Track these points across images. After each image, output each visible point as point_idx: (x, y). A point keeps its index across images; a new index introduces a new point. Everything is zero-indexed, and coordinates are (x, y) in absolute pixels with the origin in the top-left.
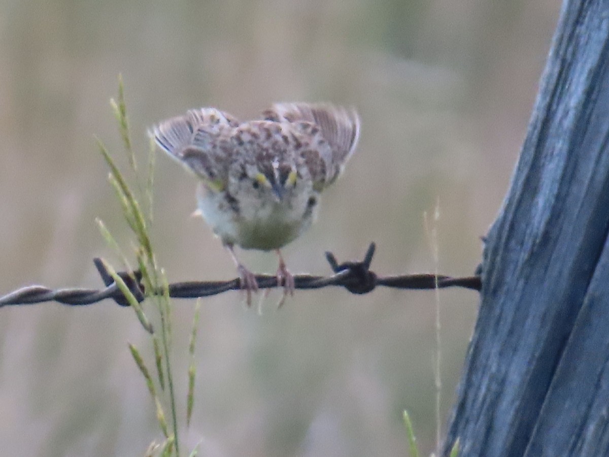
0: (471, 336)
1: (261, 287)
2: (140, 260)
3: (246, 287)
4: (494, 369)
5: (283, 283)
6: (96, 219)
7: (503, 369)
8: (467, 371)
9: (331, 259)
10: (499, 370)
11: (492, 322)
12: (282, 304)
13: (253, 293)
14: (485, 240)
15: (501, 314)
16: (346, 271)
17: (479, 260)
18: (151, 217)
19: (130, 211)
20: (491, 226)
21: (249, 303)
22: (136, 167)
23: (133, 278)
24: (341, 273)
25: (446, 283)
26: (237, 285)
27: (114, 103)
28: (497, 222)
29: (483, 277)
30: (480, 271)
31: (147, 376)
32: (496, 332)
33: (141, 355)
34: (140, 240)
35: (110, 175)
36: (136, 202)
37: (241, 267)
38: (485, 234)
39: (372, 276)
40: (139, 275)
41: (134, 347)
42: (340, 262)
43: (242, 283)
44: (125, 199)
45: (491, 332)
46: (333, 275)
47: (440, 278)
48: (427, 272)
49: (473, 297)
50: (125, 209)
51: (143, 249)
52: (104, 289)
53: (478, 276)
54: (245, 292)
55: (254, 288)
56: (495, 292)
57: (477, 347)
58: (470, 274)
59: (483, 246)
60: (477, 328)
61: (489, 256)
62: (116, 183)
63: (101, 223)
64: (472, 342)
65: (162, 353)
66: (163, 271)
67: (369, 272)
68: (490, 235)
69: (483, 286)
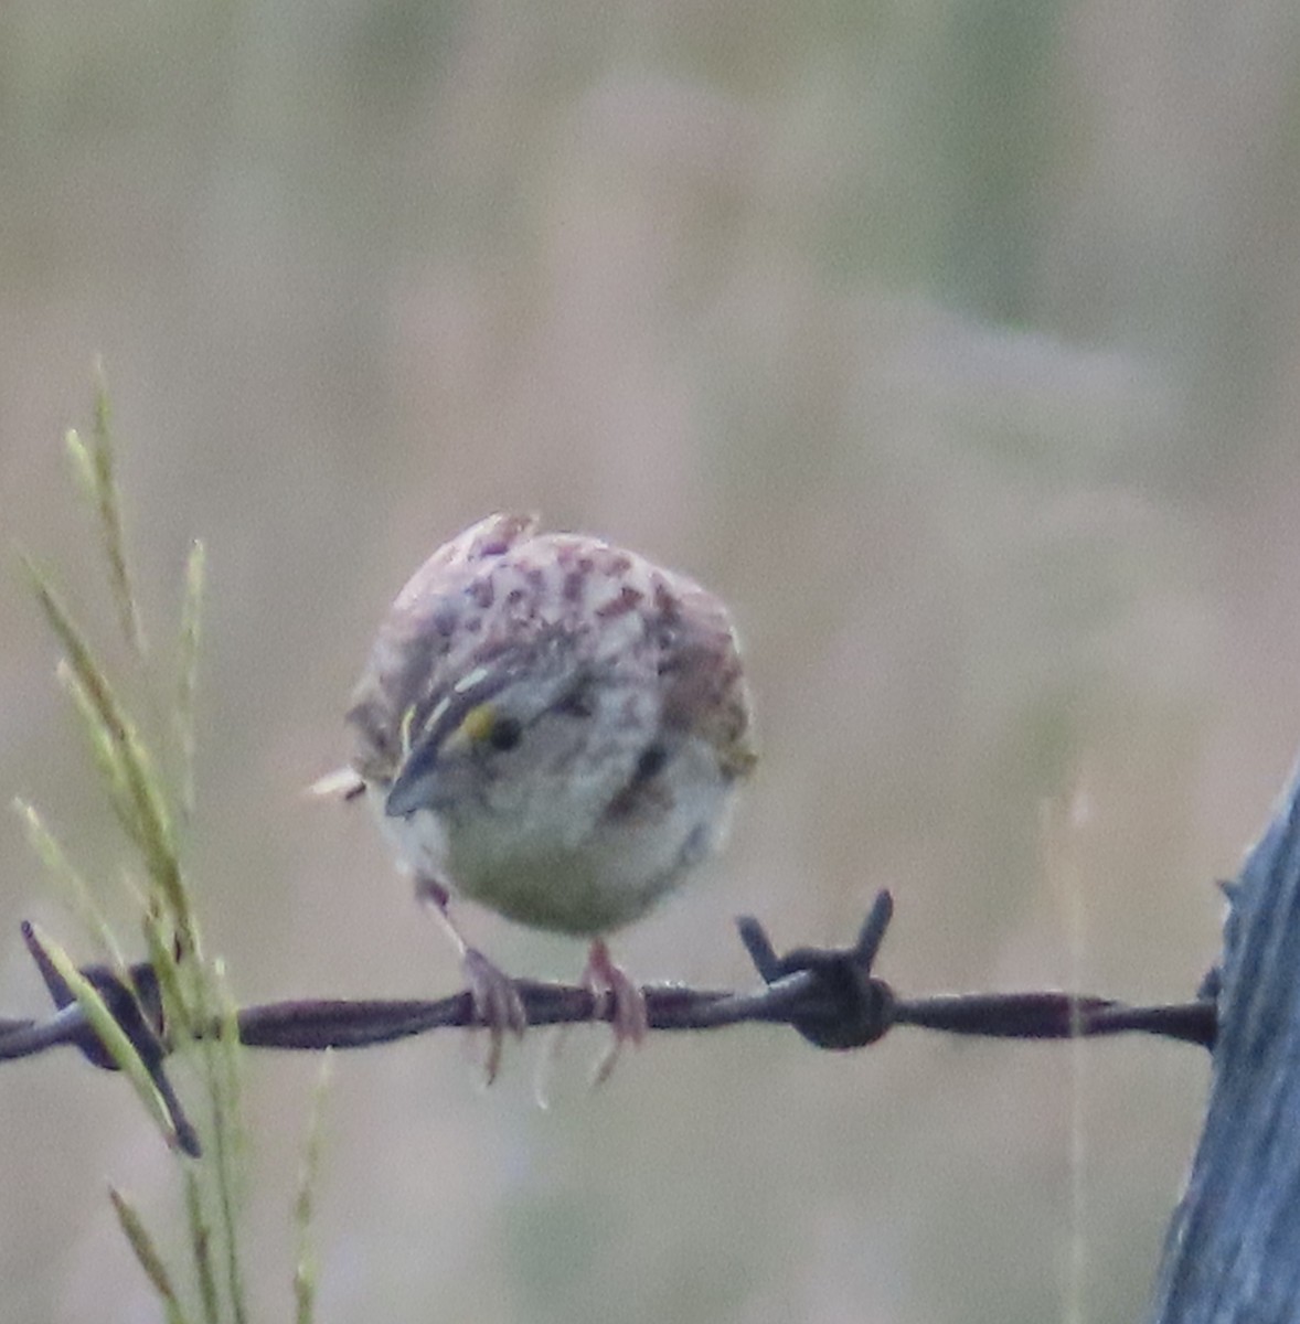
0: (1182, 1187)
1: (535, 1021)
2: (149, 931)
3: (490, 1020)
4: (1249, 1290)
5: (612, 1013)
6: (18, 802)
7: (1279, 1289)
8: (1164, 1299)
9: (754, 938)
10: (1263, 1292)
11: (1249, 1144)
12: (606, 1072)
13: (508, 1037)
14: (1231, 892)
15: (1277, 1116)
16: (801, 976)
17: (1213, 954)
18: (189, 795)
19: (121, 778)
20: (1250, 848)
21: (493, 1068)
22: (142, 640)
23: (129, 985)
24: (784, 983)
25: (1106, 1021)
26: (461, 1012)
27: (76, 444)
28: (1268, 839)
29: (1224, 1007)
30: (1212, 986)
31: (163, 1287)
32: (1260, 1176)
33: (148, 1222)
34: (152, 870)
35: (63, 668)
36: (140, 751)
37: (475, 957)
38: (1233, 874)
39: (880, 993)
40: (146, 976)
41: (126, 1196)
42: (781, 950)
43: (480, 1009)
44: (106, 740)
45: (1243, 1172)
46: (759, 990)
47: (1093, 1005)
48: (1051, 987)
49: (1192, 1064)
50: (106, 771)
51: (161, 894)
52: (51, 1016)
53: (1208, 1001)
54: (483, 1037)
55: (513, 1024)
56: (1260, 1050)
57: (1200, 1220)
58: (1182, 994)
59: (1226, 910)
60: (1198, 1162)
61: (1244, 939)
62: (79, 690)
63: (31, 814)
64: (1185, 1204)
65: (212, 1218)
66: (220, 967)
67: (873, 980)
68: (1248, 875)
69: (1223, 1034)
